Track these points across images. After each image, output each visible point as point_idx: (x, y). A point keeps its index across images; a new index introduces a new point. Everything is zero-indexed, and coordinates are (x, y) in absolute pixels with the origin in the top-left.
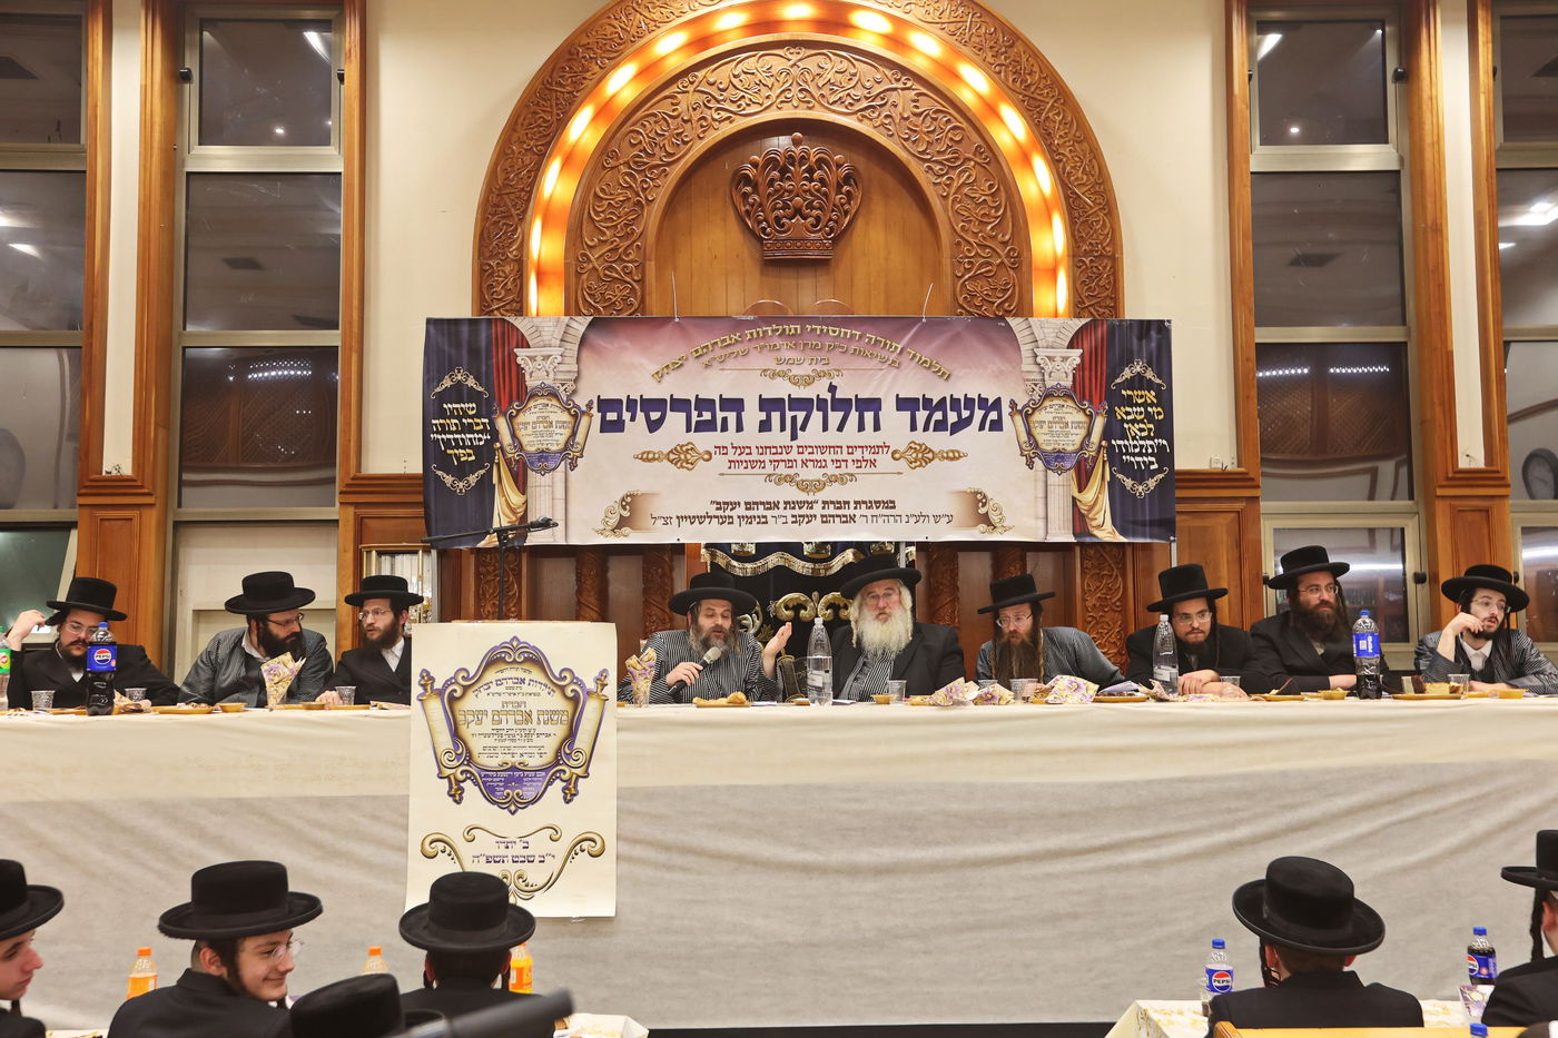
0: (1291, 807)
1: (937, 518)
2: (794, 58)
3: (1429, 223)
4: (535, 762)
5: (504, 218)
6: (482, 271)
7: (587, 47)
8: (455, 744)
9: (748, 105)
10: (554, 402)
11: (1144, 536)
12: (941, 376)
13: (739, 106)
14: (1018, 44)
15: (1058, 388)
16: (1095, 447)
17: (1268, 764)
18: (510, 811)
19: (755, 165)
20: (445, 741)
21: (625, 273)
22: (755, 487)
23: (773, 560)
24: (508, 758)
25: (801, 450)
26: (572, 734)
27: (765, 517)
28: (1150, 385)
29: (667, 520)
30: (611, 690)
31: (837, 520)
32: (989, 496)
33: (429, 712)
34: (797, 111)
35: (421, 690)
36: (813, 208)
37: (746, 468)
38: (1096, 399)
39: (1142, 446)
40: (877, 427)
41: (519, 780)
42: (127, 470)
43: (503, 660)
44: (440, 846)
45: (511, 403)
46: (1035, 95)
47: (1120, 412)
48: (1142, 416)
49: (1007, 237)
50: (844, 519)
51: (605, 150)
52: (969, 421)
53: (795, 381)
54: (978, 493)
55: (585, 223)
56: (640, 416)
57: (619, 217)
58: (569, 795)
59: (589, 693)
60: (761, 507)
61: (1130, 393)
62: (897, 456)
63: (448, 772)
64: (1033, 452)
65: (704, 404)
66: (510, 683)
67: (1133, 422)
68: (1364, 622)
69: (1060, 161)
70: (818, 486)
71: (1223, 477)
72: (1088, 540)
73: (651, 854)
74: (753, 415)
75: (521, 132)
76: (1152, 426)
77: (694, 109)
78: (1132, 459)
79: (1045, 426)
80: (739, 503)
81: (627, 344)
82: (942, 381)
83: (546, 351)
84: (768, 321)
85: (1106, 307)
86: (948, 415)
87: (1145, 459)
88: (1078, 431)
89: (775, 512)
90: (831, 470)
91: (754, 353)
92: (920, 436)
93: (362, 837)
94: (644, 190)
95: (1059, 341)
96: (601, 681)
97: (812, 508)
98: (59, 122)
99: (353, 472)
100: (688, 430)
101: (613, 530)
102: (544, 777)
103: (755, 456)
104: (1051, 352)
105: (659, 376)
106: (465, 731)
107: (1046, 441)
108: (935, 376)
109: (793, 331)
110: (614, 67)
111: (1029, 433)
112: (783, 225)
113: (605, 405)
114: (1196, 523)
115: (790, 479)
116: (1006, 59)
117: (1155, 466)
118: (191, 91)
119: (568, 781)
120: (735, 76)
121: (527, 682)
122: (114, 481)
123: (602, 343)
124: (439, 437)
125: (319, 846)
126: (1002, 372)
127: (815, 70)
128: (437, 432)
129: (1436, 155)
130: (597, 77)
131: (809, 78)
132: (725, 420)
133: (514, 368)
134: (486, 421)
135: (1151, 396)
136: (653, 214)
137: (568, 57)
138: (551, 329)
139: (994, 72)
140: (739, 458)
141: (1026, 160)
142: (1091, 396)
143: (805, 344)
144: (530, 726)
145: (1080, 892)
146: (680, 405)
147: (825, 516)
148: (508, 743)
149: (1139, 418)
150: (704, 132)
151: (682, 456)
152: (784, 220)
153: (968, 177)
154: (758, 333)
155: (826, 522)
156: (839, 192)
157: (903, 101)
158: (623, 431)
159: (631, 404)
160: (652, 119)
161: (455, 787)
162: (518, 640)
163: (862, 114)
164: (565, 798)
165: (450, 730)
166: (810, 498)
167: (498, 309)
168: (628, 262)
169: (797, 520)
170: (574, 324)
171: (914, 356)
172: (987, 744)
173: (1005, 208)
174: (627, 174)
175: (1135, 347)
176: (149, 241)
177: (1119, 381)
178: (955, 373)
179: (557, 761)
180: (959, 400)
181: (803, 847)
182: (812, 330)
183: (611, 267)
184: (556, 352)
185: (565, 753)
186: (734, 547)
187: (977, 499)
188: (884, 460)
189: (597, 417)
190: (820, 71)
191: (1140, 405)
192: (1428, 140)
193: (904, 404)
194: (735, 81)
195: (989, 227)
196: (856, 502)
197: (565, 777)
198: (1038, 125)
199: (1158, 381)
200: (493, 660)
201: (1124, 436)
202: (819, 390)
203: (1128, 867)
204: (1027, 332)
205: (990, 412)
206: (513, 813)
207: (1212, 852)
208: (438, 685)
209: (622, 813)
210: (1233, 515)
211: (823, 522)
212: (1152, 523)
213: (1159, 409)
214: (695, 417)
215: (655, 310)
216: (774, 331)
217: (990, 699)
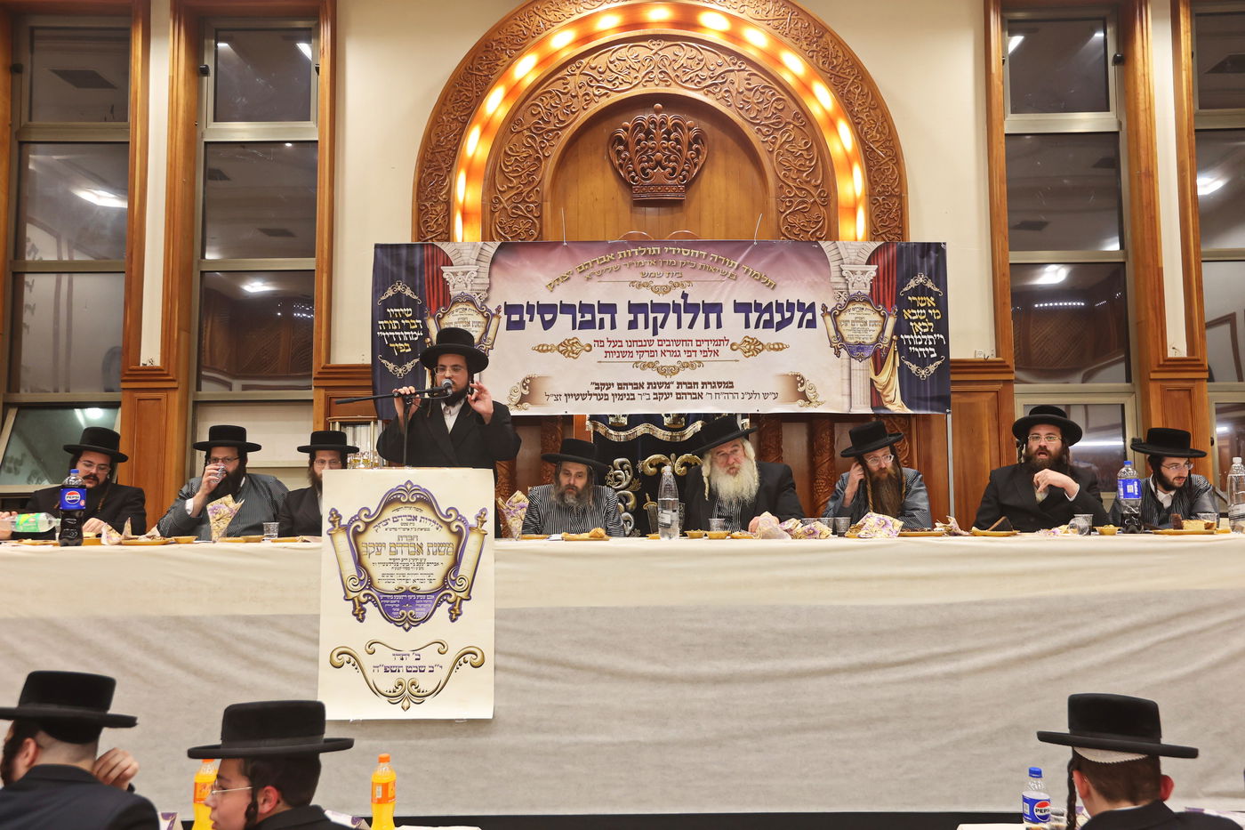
0: (1074, 627)
1: (766, 395)
2: (656, 48)
3: (1143, 170)
4: (425, 587)
5: (436, 170)
6: (420, 210)
7: (500, 42)
8: (359, 572)
9: (621, 84)
10: (471, 307)
11: (927, 409)
12: (769, 286)
13: (614, 85)
14: (827, 35)
15: (858, 295)
16: (887, 341)
17: (1052, 590)
18: (405, 629)
19: (626, 129)
20: (350, 569)
21: (528, 212)
22: (624, 371)
23: (641, 429)
24: (403, 584)
25: (660, 343)
26: (456, 564)
27: (633, 395)
28: (930, 293)
29: (558, 397)
30: (490, 526)
31: (689, 396)
32: (806, 378)
33: (337, 544)
34: (658, 88)
35: (330, 526)
36: (670, 161)
37: (618, 357)
38: (888, 303)
39: (924, 340)
40: (719, 325)
41: (412, 602)
42: (157, 363)
43: (399, 501)
44: (346, 657)
45: (438, 308)
46: (839, 74)
47: (907, 314)
48: (924, 317)
49: (819, 182)
50: (694, 396)
51: (512, 119)
52: (790, 320)
53: (656, 290)
54: (797, 376)
55: (497, 173)
56: (537, 317)
57: (523, 169)
58: (454, 615)
59: (471, 529)
60: (630, 387)
61: (914, 298)
62: (735, 347)
63: (352, 595)
64: (840, 344)
65: (586, 308)
66: (405, 519)
67: (917, 321)
68: (1128, 470)
69: (859, 123)
70: (674, 371)
71: (987, 364)
72: (882, 412)
73: (525, 666)
74: (623, 316)
75: (449, 106)
76: (931, 324)
77: (580, 88)
78: (917, 350)
79: (849, 324)
80: (613, 384)
81: (528, 263)
82: (769, 290)
83: (465, 268)
84: (635, 244)
85: (895, 234)
86: (774, 316)
87: (927, 349)
88: (874, 328)
89: (641, 391)
90: (684, 358)
91: (624, 269)
92: (752, 332)
93: (280, 651)
94: (542, 148)
95: (860, 259)
96: (481, 518)
97: (669, 387)
98: (113, 107)
99: (323, 364)
100: (574, 328)
101: (516, 405)
102: (433, 600)
103: (625, 348)
104: (853, 268)
105: (551, 287)
106: (367, 561)
107: (850, 336)
108: (764, 286)
109: (654, 252)
110: (520, 56)
111: (837, 330)
112: (647, 174)
113: (510, 309)
114: (965, 400)
115: (652, 365)
116: (817, 46)
117: (935, 355)
118: (209, 81)
119: (454, 603)
120: (611, 62)
121: (419, 519)
122: (148, 370)
123: (508, 262)
124: (384, 334)
125: (245, 657)
126: (816, 283)
127: (671, 57)
128: (383, 331)
129: (1148, 118)
130: (506, 64)
131: (667, 63)
132: (602, 320)
133: (441, 282)
134: (420, 321)
135: (931, 301)
136: (549, 167)
137: (484, 49)
138: (469, 251)
139: (809, 57)
140: (613, 350)
141: (832, 124)
142: (884, 301)
143: (663, 262)
144: (421, 556)
145: (890, 700)
146: (567, 309)
147: (679, 394)
148: (403, 571)
149: (922, 318)
150: (587, 104)
151: (569, 348)
152: (648, 170)
153: (789, 137)
154: (627, 253)
155: (680, 398)
156: (690, 148)
157: (739, 80)
158: (524, 329)
159: (530, 308)
160: (548, 96)
161: (358, 608)
162: (411, 483)
163: (708, 90)
164: (451, 618)
165: (354, 558)
166: (668, 380)
167: (431, 239)
168: (531, 203)
169: (657, 397)
170: (487, 248)
171: (748, 271)
172: (809, 572)
173: (817, 160)
174: (529, 137)
175: (918, 265)
176: (175, 192)
177: (906, 289)
178: (779, 284)
179: (444, 586)
180: (783, 304)
181: (654, 660)
182: (669, 251)
183: (517, 207)
184: (473, 269)
185: (452, 580)
186: (611, 419)
187: (797, 380)
188: (725, 351)
189: (504, 318)
190: (675, 58)
191: (922, 308)
192: (1142, 106)
193: (740, 307)
194: (611, 66)
195: (805, 174)
196: (703, 383)
197: (451, 600)
198: (842, 96)
199: (936, 290)
200: (390, 501)
201: (910, 332)
202: (674, 297)
203: (931, 679)
204: (834, 252)
205: (806, 314)
206: (407, 630)
207: (1005, 666)
208: (344, 522)
209: (499, 631)
210: (993, 394)
211: (677, 398)
212: (932, 399)
213: (937, 311)
214: (579, 319)
215: (550, 236)
216: (640, 252)
217: (812, 534)
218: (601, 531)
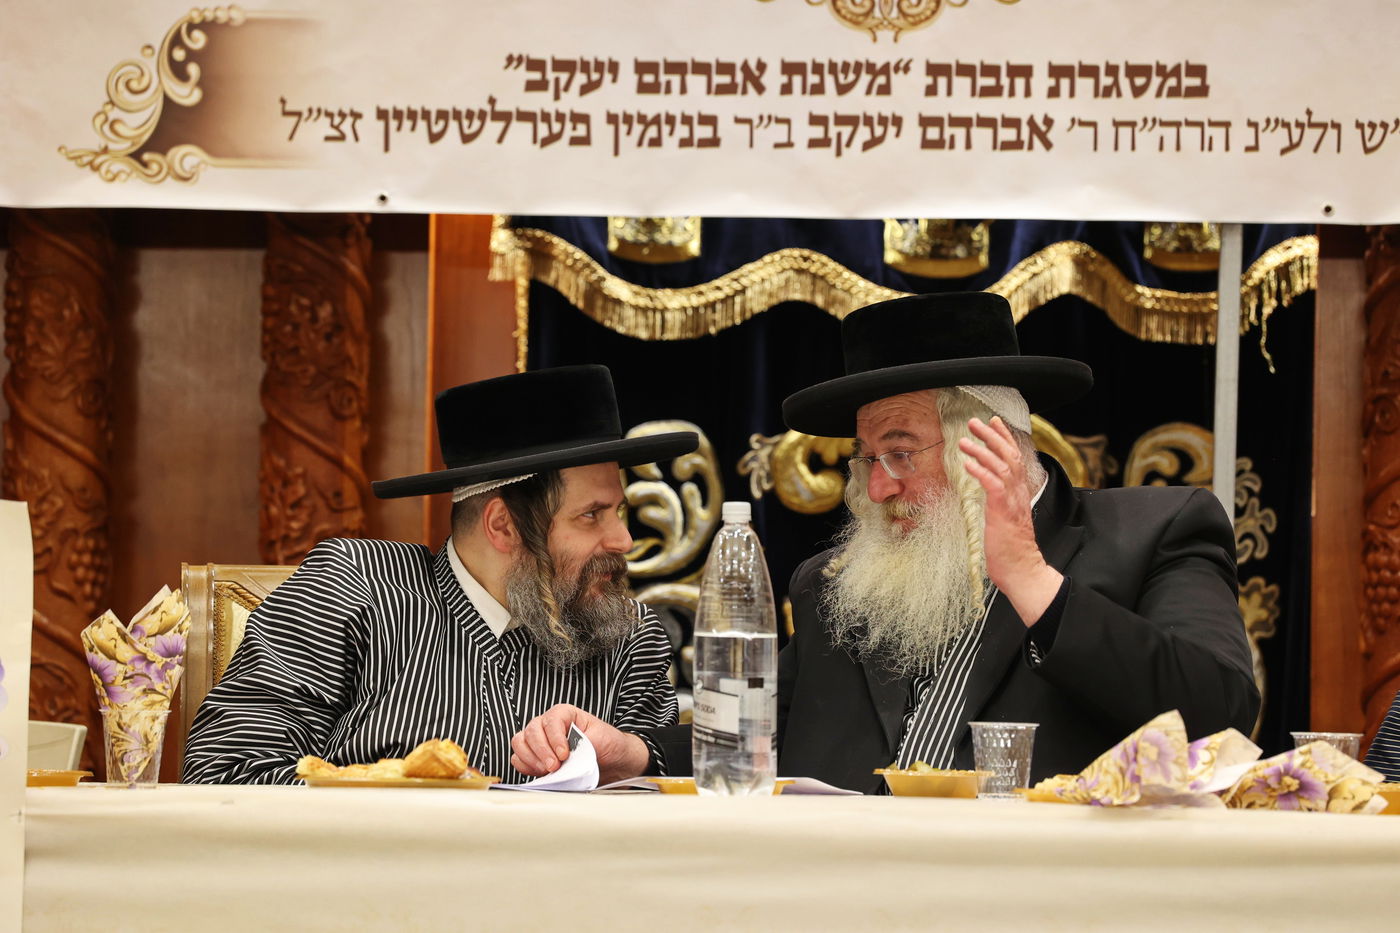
1: (1371, 135)
23: (766, 282)
27: (709, 120)
29: (341, 123)
31: (983, 136)
50: (1007, 134)
60: (696, 82)
70: (913, 5)
80: (614, 67)
89: (748, 104)
97: (885, 90)
101: (136, 156)
147: (937, 122)
155: (938, 144)
166: (881, 51)
169: (828, 134)
186: (620, 230)
196: (1057, 71)
211: (926, 144)
217: (1295, 793)
218: (451, 753)
